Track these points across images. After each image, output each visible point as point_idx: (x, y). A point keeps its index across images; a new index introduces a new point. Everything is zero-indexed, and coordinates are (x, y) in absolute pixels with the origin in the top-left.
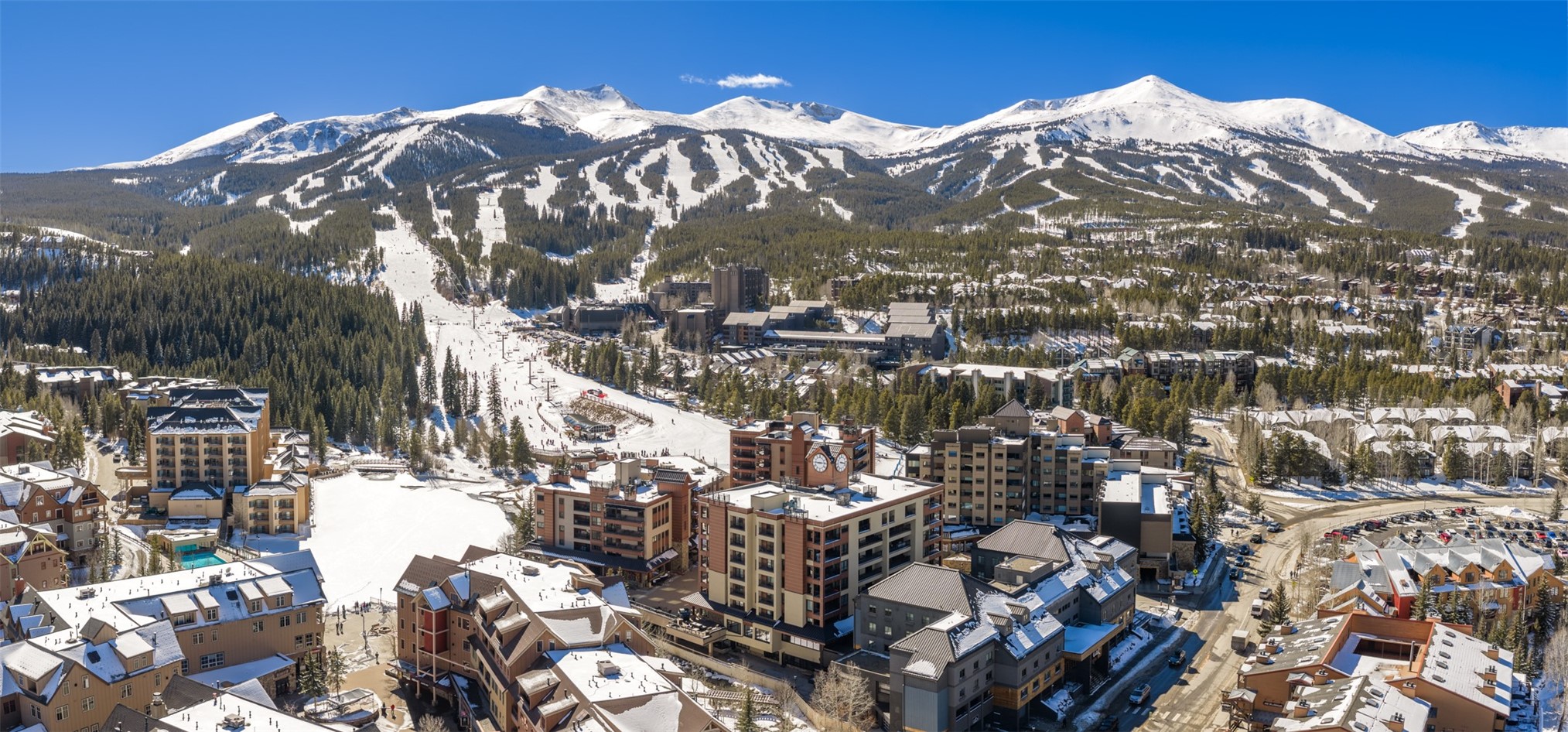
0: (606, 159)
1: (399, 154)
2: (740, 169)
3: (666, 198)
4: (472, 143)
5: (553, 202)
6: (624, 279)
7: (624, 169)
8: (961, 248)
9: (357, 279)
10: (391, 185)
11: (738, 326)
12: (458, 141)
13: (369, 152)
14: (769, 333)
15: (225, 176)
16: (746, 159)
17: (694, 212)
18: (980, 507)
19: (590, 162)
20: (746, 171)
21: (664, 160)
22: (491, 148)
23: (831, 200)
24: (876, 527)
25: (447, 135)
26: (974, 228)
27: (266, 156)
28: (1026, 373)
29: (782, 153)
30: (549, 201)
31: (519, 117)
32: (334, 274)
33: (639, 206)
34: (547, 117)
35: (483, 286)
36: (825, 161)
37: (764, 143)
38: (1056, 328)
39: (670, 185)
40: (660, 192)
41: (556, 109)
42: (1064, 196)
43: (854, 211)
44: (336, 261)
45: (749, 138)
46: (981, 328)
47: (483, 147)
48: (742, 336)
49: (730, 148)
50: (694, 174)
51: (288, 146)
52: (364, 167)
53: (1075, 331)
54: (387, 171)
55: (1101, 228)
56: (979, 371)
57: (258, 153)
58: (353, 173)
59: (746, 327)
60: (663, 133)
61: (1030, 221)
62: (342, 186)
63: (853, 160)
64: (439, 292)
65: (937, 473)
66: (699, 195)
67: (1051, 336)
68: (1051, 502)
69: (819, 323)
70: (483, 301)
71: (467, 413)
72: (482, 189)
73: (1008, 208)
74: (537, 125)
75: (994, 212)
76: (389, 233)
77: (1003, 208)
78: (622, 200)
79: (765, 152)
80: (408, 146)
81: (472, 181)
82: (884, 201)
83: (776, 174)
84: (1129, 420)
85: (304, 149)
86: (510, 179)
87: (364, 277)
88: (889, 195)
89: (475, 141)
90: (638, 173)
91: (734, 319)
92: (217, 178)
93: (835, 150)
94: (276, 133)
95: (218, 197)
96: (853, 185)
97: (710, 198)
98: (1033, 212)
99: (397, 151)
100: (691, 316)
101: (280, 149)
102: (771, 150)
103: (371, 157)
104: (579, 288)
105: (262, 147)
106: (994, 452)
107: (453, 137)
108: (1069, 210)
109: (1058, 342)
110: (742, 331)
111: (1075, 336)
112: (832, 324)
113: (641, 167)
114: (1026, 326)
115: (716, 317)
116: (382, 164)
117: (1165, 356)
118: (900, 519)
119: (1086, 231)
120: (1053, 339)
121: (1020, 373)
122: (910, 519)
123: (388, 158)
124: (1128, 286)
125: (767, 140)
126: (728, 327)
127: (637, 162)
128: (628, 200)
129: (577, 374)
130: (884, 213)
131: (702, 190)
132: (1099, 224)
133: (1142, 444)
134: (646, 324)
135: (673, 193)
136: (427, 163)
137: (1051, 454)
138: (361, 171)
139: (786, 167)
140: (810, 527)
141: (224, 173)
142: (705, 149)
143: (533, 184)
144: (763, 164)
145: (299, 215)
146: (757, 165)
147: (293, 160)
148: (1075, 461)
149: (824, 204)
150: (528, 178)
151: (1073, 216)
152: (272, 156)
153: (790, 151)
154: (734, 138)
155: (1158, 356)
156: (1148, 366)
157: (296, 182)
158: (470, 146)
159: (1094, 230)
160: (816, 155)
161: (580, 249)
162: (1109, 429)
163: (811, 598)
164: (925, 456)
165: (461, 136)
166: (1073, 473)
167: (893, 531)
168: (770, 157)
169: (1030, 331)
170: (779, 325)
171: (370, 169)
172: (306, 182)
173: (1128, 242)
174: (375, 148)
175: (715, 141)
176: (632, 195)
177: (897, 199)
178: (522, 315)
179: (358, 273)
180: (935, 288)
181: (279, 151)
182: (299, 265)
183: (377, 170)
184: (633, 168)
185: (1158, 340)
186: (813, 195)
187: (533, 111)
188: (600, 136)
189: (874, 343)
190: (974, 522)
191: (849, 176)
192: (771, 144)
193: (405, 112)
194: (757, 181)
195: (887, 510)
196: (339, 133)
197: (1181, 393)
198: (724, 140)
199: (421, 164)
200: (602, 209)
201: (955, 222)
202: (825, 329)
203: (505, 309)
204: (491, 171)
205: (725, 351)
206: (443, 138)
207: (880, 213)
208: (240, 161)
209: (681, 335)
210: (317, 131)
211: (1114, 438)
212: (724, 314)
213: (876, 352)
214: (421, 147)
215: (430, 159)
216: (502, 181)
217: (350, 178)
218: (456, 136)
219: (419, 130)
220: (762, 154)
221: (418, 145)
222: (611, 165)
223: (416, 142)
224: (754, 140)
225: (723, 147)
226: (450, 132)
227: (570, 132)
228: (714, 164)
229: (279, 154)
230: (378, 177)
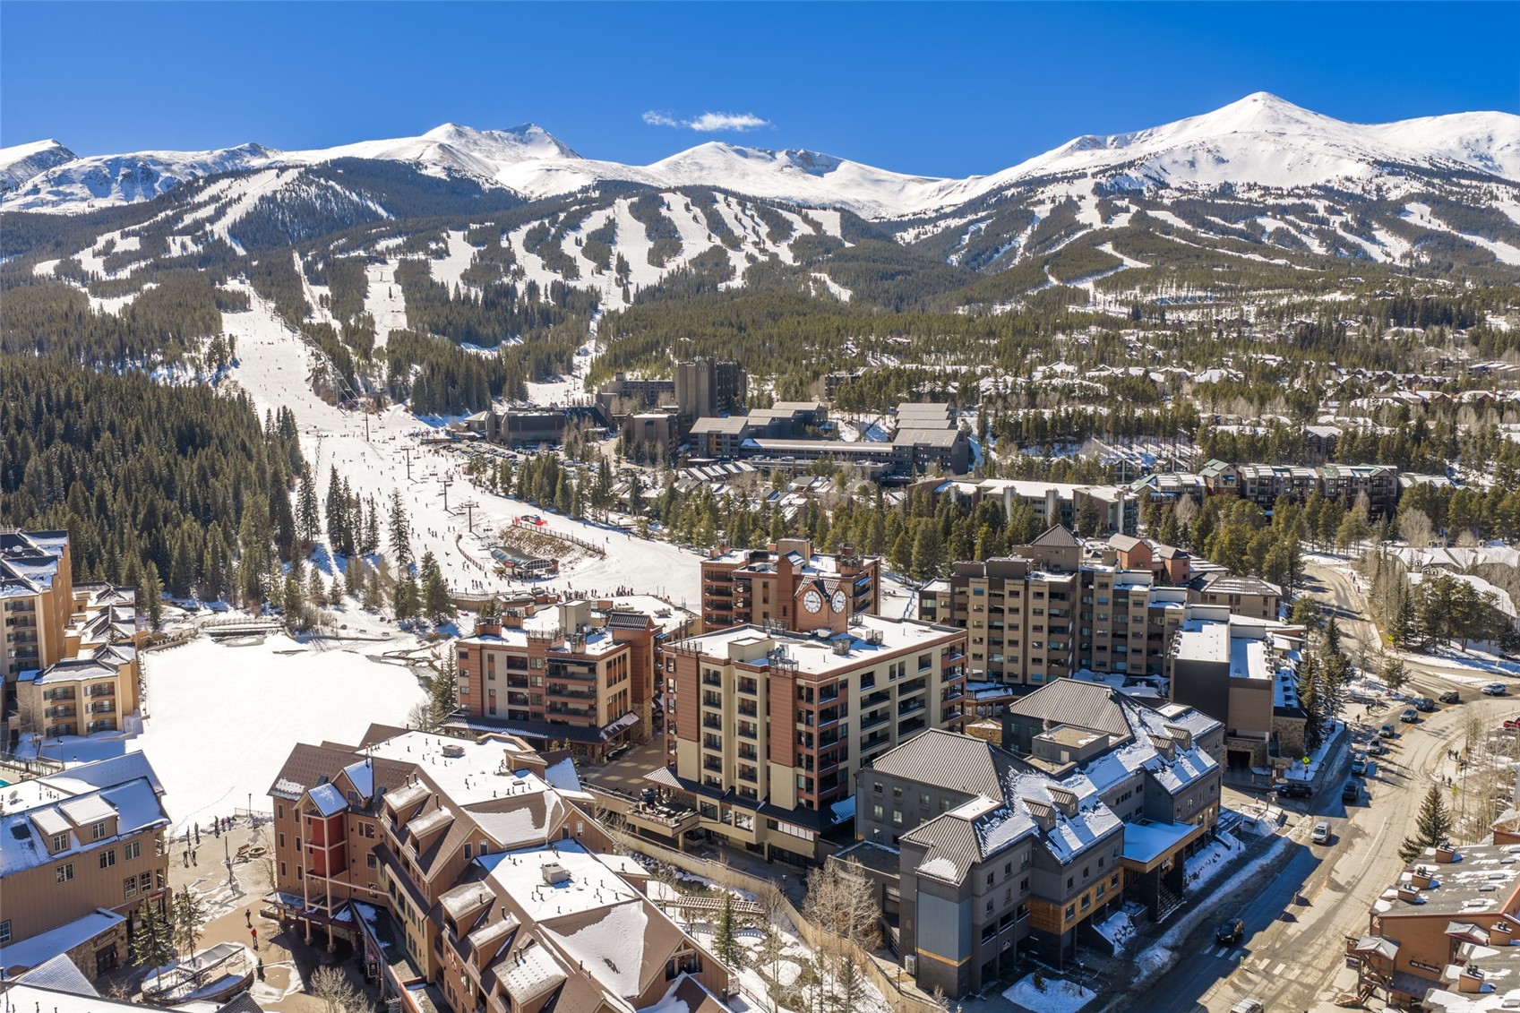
0: (536, 224)
1: (251, 208)
2: (709, 238)
3: (615, 274)
4: (354, 197)
5: (467, 277)
6: (565, 377)
7: (560, 236)
8: (991, 334)
9: (198, 378)
10: (241, 251)
11: (709, 434)
12: (335, 194)
13: (205, 204)
14: (748, 443)
16: (716, 224)
17: (652, 293)
18: (1014, 660)
19: (515, 227)
20: (717, 241)
21: (611, 225)
22: (381, 205)
23: (824, 277)
24: (882, 682)
25: (318, 185)
26: (1008, 308)
27: (43, 203)
28: (1075, 492)
29: (761, 217)
30: (463, 277)
31: (418, 164)
32: (162, 371)
33: (581, 285)
34: (456, 166)
35: (378, 386)
36: (817, 226)
37: (739, 204)
38: (1116, 434)
39: (620, 258)
40: (607, 266)
41: (467, 155)
42: (1130, 263)
43: (854, 290)
44: (164, 354)
45: (720, 197)
46: (1015, 435)
47: (370, 204)
48: (714, 446)
49: (697, 210)
50: (651, 244)
51: (77, 189)
52: (198, 225)
53: (1142, 438)
54: (234, 231)
55: (1179, 304)
56: (1013, 489)
57: (30, 198)
58: (183, 232)
59: (719, 435)
60: (610, 190)
61: (1083, 298)
62: (167, 250)
63: (853, 224)
64: (317, 394)
65: (959, 615)
66: (657, 270)
67: (1109, 444)
68: (1106, 657)
69: (809, 429)
70: (379, 406)
71: (362, 551)
72: (372, 260)
73: (1053, 281)
74: (443, 176)
75: (1036, 287)
76: (242, 315)
77: (1047, 281)
78: (559, 277)
79: (740, 215)
80: (262, 198)
81: (358, 247)
82: (892, 277)
83: (755, 244)
84: (1215, 554)
85: (105, 195)
86: (410, 247)
87: (207, 375)
88: (899, 268)
89: (359, 195)
90: (578, 242)
91: (703, 425)
93: (830, 212)
94: (58, 170)
96: (851, 257)
97: (672, 275)
98: (1088, 285)
99: (248, 204)
100: (650, 422)
101: (66, 195)
102: (748, 212)
103: (209, 211)
104: (506, 388)
105: (36, 190)
106: (1032, 590)
107: (327, 188)
108: (1137, 282)
109: (1118, 452)
110: (714, 440)
111: (1141, 445)
112: (826, 431)
113: (582, 235)
114: (1074, 431)
115: (681, 424)
116: (227, 221)
117: (1266, 471)
118: (913, 672)
119: (1160, 309)
120: (1111, 449)
121: (1066, 491)
122: (925, 672)
123: (234, 214)
124: (1215, 380)
125: (743, 200)
126: (696, 435)
127: (576, 227)
128: (566, 277)
129: (507, 496)
130: (892, 292)
131: (661, 265)
132: (1177, 299)
133: (1233, 585)
134: (594, 433)
135: (623, 268)
136: (292, 222)
137: (1108, 595)
138: (195, 229)
139: (768, 235)
140: (801, 682)
142: (664, 212)
143: (442, 254)
144: (738, 232)
145: (102, 289)
146: (730, 232)
147: (88, 210)
148: (1139, 604)
149: (815, 281)
150: (433, 246)
151: (1142, 289)
152: (55, 204)
153: (771, 213)
154: (701, 197)
155: (1256, 471)
156: (1242, 483)
157: (95, 242)
158: (351, 202)
159: (1170, 307)
160: (806, 219)
161: (506, 339)
162: (1186, 564)
163: (802, 772)
164: (943, 594)
165: (338, 188)
166: (1136, 620)
167: (904, 688)
168: (747, 221)
169: (1080, 438)
170: (760, 432)
171: (208, 227)
172: (111, 244)
173: (1218, 322)
174: (214, 199)
175: (677, 202)
176: (571, 270)
177: (909, 274)
178: (433, 423)
179: (198, 369)
180: (956, 384)
181: (65, 197)
182: (107, 359)
183: (220, 229)
184: (571, 236)
185: (1257, 449)
186: (802, 270)
187: (437, 157)
188: (527, 192)
189: (879, 454)
190: (1005, 679)
191: (848, 245)
192: (749, 205)
193: (255, 151)
194: (731, 253)
195: (896, 661)
196: (158, 176)
197: (1288, 521)
198: (689, 200)
199: (284, 223)
200: (532, 288)
201: (983, 301)
202: (817, 437)
203: (409, 416)
204: (383, 236)
205: (693, 465)
206: (313, 190)
207: (887, 292)
209: (639, 447)
210: (123, 171)
211: (1192, 576)
212: (691, 419)
213: (881, 465)
214: (283, 200)
215: (295, 216)
216: (398, 249)
217: (179, 239)
218: (332, 187)
219: (278, 176)
220: (736, 217)
221: (279, 196)
222: (543, 231)
223: (275, 192)
224: (726, 199)
225: (687, 208)
226: (322, 181)
227: (487, 186)
228: (676, 231)
229: (65, 201)
230: (220, 239)
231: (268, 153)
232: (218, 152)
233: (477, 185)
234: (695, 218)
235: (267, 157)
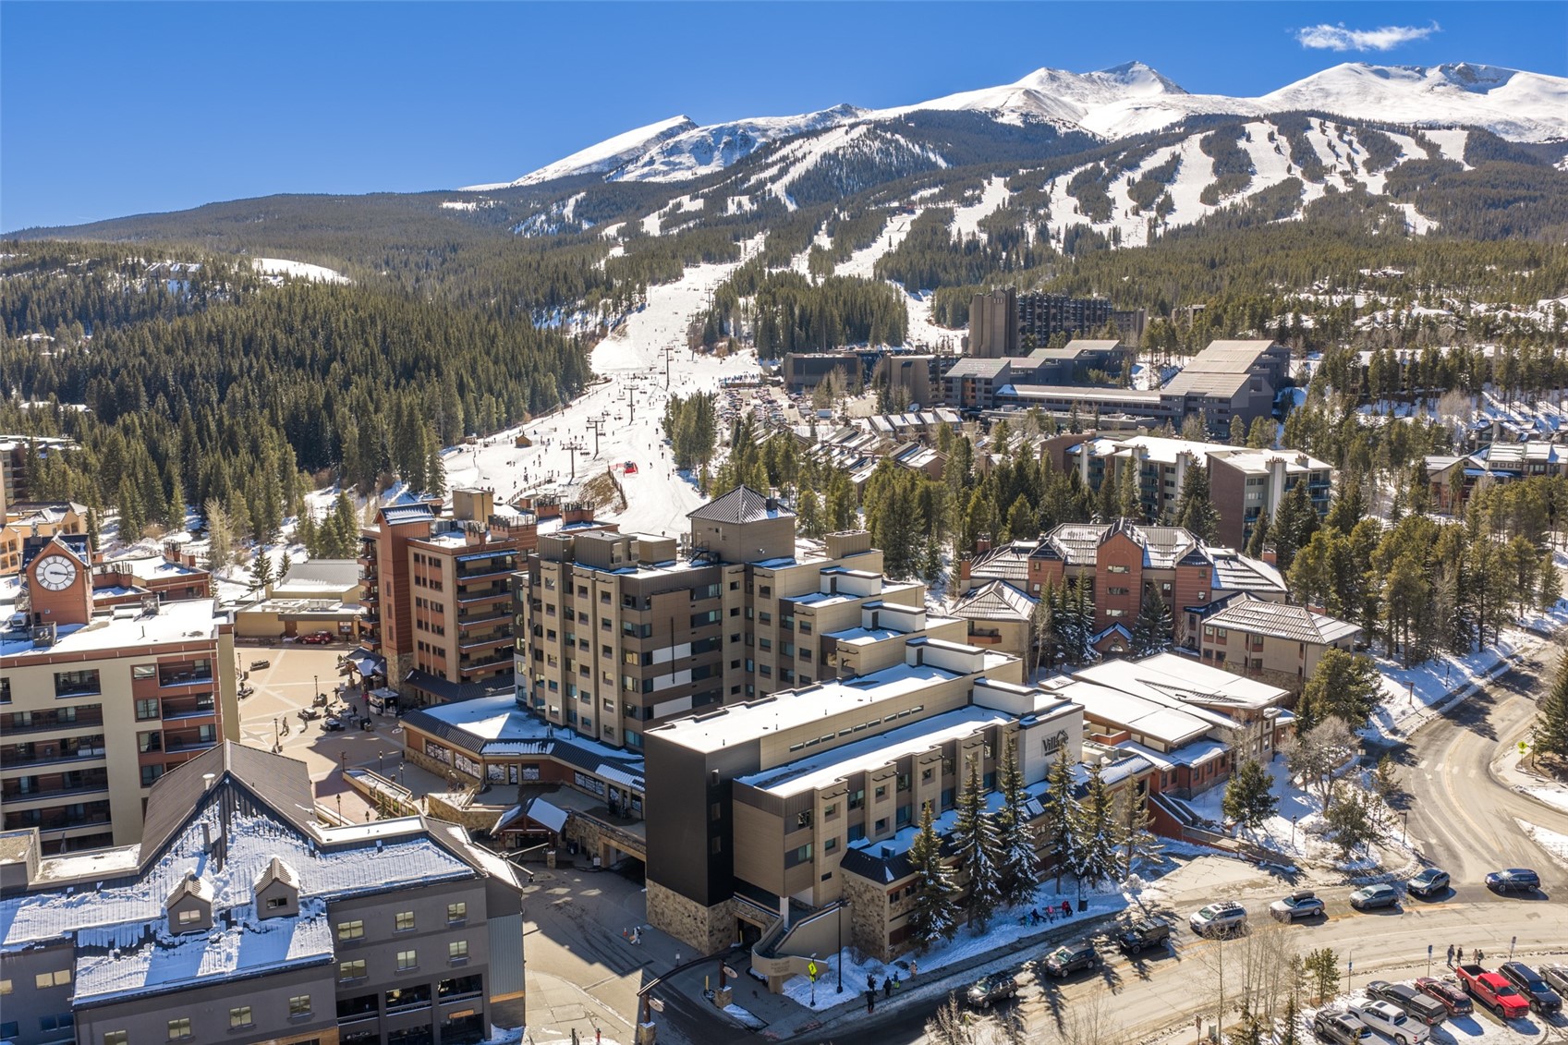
0: (1089, 166)
1: (810, 168)
2: (1289, 169)
3: (1151, 214)
4: (917, 149)
5: (986, 223)
7: (1113, 177)
10: (792, 207)
11: (964, 379)
12: (899, 147)
13: (774, 163)
14: (1006, 390)
15: (584, 199)
16: (1303, 154)
17: (1183, 232)
19: (1065, 171)
20: (1297, 172)
21: (1176, 161)
22: (943, 156)
23: (1410, 207)
25: (883, 140)
27: (656, 173)
29: (1363, 142)
30: (980, 223)
31: (995, 112)
33: (1103, 228)
34: (1035, 111)
36: (1433, 148)
37: (1337, 128)
39: (1168, 197)
40: (1147, 206)
41: (1055, 100)
44: (585, 299)
45: (1315, 122)
47: (931, 156)
49: (1283, 140)
50: (1213, 180)
51: (686, 159)
52: (762, 184)
54: (792, 191)
57: (646, 169)
58: (743, 193)
59: (974, 380)
60: (1194, 123)
62: (726, 209)
63: (1484, 144)
64: (688, 338)
66: (1205, 208)
69: (1093, 373)
70: (733, 350)
72: (902, 210)
74: (1018, 122)
78: (1085, 220)
79: (1336, 141)
80: (825, 156)
81: (894, 199)
83: (1343, 173)
85: (707, 163)
86: (943, 197)
88: (1522, 192)
89: (922, 147)
90: (1130, 182)
91: (962, 368)
92: (572, 202)
93: (1457, 132)
94: (671, 142)
95: (570, 226)
96: (1467, 181)
97: (1220, 212)
99: (809, 163)
101: (675, 164)
102: (1346, 138)
103: (774, 171)
105: (652, 162)
107: (890, 142)
110: (969, 385)
112: (1117, 377)
113: (1137, 176)
116: (786, 180)
123: (796, 172)
125: (1342, 124)
126: (951, 378)
127: (1133, 166)
128: (1094, 221)
130: (1496, 221)
131: (1214, 202)
135: (1168, 207)
136: (848, 177)
138: (756, 192)
139: (1365, 163)
141: (583, 194)
142: (1242, 144)
143: (969, 203)
144: (1328, 160)
146: (1318, 161)
147: (691, 177)
150: (968, 193)
152: (665, 173)
153: (1377, 141)
154: (1292, 124)
157: (667, 204)
158: (912, 154)
160: (1421, 142)
165: (902, 141)
168: (1343, 149)
171: (769, 185)
172: (679, 205)
174: (784, 159)
175: (1259, 131)
176: (1104, 212)
177: (1535, 200)
181: (674, 167)
183: (778, 189)
184: (1128, 174)
186: (1381, 200)
187: (1020, 104)
188: (1111, 134)
191: (1467, 168)
192: (1350, 129)
193: (846, 111)
194: (1307, 185)
196: (755, 141)
198: (1275, 128)
199: (840, 180)
204: (923, 187)
206: (877, 144)
207: (1490, 222)
208: (621, 180)
210: (725, 139)
214: (844, 155)
215: (852, 171)
216: (933, 198)
217: (736, 199)
218: (897, 141)
219: (847, 133)
220: (1329, 145)
221: (841, 152)
222: (1097, 170)
223: (838, 149)
224: (1321, 125)
225: (1271, 137)
226: (889, 135)
227: (1064, 130)
228: (1250, 164)
229: (674, 170)
230: (776, 197)
231: (859, 113)
232: (811, 115)
233: (1053, 130)
234: (1277, 149)
235: (857, 116)
